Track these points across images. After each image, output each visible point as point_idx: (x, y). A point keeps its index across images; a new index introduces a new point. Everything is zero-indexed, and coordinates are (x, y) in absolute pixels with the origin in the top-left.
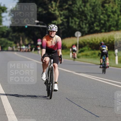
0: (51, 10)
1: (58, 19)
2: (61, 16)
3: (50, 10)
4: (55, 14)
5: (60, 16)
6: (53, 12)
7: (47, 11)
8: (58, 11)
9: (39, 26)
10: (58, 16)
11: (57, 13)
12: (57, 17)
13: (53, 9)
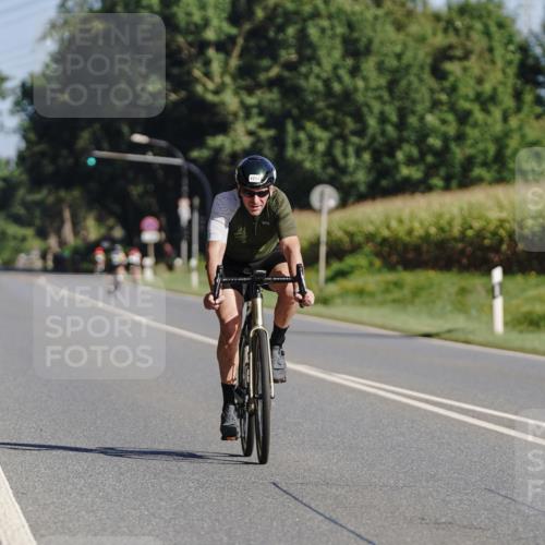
0: (205, 89)
1: (235, 130)
2: (248, 116)
3: (199, 89)
4: (223, 104)
5: (241, 114)
6: (210, 97)
7: (183, 94)
8: (236, 93)
9: (149, 158)
10: (235, 115)
11: (231, 100)
12: (231, 118)
13: (211, 86)
